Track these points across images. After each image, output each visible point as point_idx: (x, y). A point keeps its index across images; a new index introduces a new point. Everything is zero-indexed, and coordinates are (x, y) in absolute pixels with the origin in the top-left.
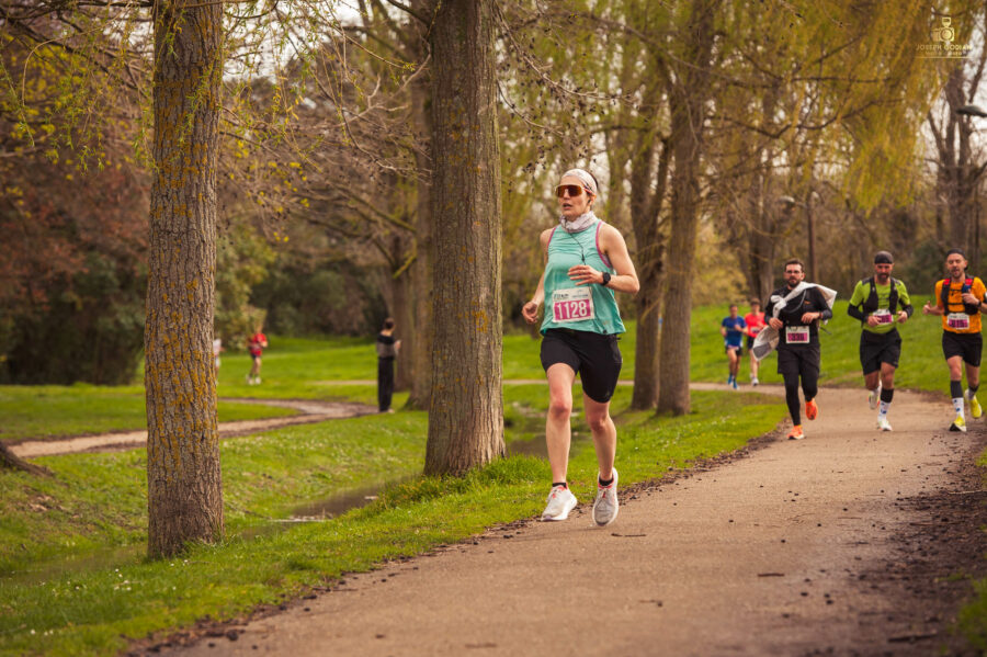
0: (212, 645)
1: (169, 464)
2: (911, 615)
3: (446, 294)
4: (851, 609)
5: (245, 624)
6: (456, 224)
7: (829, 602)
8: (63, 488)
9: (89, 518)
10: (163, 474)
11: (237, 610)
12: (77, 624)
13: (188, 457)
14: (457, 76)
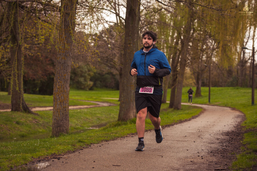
0: (53, 161)
1: (57, 115)
2: (221, 163)
3: (125, 81)
4: (207, 160)
5: (63, 156)
6: (128, 65)
7: (202, 158)
8: (41, 118)
9: (45, 125)
10: (56, 117)
11: (62, 152)
12: (23, 153)
13: (61, 114)
14: (131, 32)
